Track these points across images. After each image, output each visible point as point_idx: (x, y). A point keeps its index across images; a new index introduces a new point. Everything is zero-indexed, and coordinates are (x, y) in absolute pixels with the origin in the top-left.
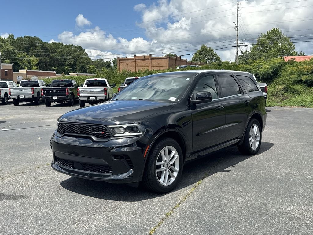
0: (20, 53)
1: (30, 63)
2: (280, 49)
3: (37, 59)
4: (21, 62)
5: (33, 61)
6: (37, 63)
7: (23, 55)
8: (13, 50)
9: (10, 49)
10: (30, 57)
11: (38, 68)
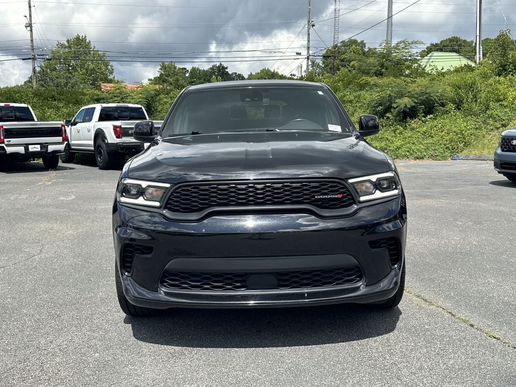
2: (91, 70)
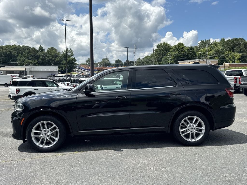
0: (227, 51)
1: (234, 58)
3: (240, 54)
4: (228, 58)
5: (236, 56)
6: (239, 58)
7: (230, 52)
8: (222, 49)
9: (220, 49)
10: (235, 53)
11: (240, 61)
